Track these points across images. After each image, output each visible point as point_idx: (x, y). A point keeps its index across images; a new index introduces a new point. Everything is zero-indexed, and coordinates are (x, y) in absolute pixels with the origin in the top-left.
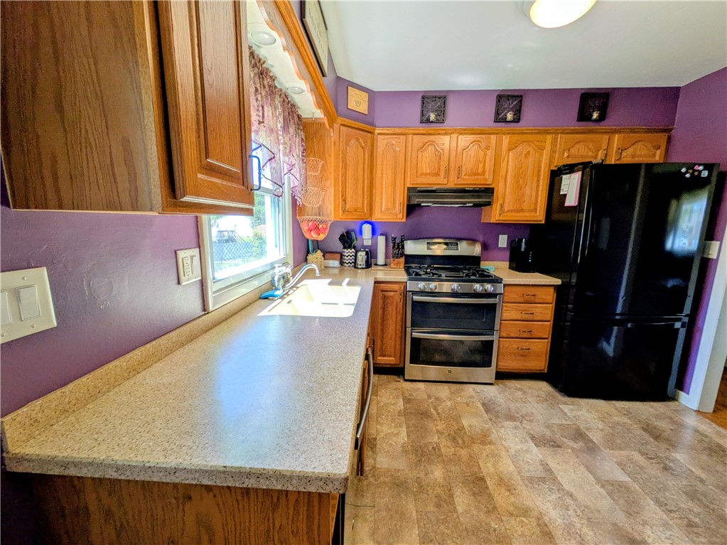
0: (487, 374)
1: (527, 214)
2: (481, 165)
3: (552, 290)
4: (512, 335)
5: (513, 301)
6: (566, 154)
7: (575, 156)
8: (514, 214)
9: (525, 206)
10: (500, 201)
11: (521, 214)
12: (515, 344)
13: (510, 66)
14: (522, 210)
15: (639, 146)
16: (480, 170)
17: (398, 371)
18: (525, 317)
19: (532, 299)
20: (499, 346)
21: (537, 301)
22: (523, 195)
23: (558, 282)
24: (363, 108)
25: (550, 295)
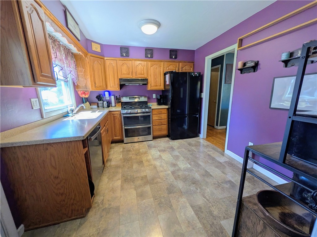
0: (150, 137)
1: (158, 87)
2: (143, 72)
3: (166, 110)
4: (157, 125)
5: (155, 114)
6: (168, 68)
7: (170, 69)
8: (155, 87)
9: (158, 85)
10: (150, 83)
11: (157, 87)
12: (158, 127)
13: (145, 41)
14: (157, 86)
15: (186, 66)
16: (143, 73)
17: (121, 141)
18: (159, 118)
19: (161, 113)
20: (153, 128)
21: (162, 113)
22: (157, 81)
23: (167, 107)
24: (99, 50)
25: (166, 111)
